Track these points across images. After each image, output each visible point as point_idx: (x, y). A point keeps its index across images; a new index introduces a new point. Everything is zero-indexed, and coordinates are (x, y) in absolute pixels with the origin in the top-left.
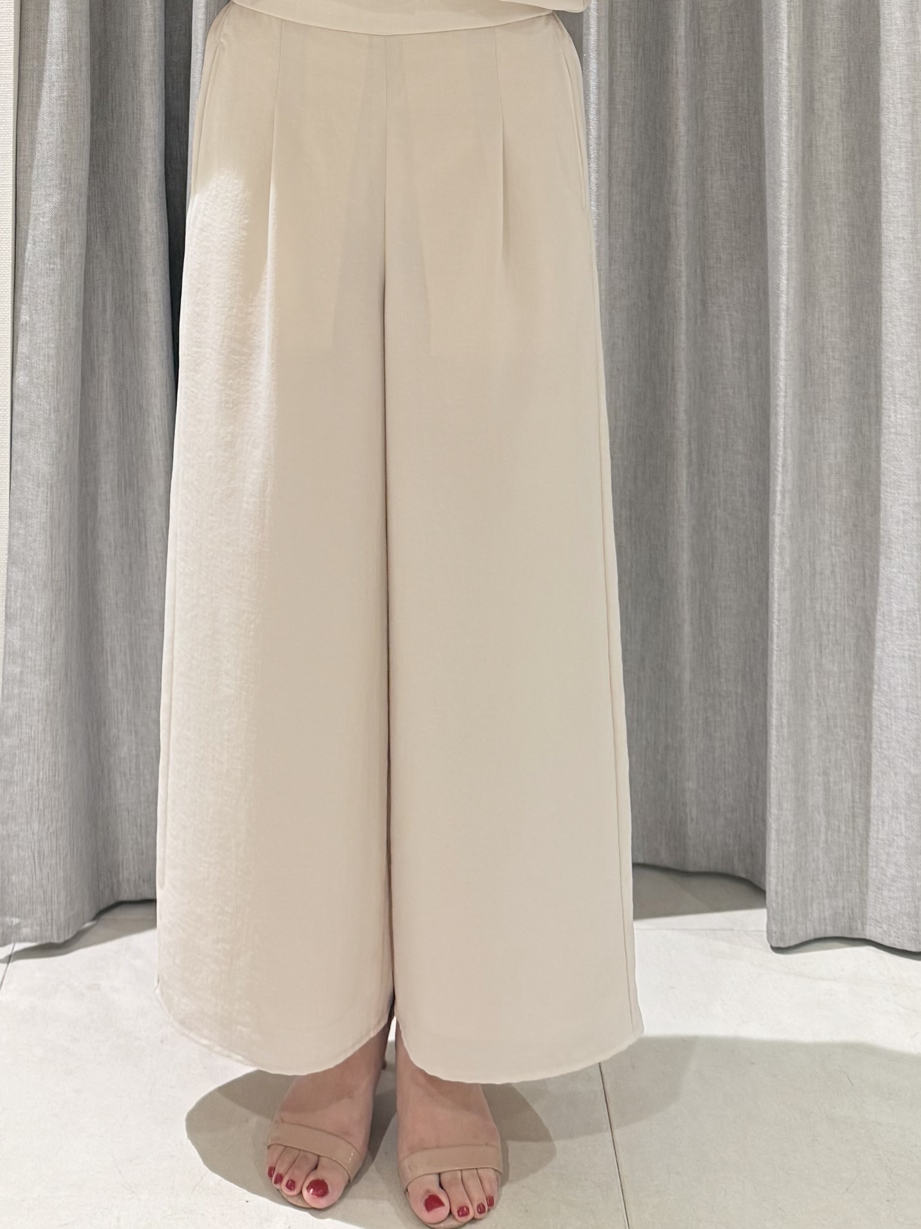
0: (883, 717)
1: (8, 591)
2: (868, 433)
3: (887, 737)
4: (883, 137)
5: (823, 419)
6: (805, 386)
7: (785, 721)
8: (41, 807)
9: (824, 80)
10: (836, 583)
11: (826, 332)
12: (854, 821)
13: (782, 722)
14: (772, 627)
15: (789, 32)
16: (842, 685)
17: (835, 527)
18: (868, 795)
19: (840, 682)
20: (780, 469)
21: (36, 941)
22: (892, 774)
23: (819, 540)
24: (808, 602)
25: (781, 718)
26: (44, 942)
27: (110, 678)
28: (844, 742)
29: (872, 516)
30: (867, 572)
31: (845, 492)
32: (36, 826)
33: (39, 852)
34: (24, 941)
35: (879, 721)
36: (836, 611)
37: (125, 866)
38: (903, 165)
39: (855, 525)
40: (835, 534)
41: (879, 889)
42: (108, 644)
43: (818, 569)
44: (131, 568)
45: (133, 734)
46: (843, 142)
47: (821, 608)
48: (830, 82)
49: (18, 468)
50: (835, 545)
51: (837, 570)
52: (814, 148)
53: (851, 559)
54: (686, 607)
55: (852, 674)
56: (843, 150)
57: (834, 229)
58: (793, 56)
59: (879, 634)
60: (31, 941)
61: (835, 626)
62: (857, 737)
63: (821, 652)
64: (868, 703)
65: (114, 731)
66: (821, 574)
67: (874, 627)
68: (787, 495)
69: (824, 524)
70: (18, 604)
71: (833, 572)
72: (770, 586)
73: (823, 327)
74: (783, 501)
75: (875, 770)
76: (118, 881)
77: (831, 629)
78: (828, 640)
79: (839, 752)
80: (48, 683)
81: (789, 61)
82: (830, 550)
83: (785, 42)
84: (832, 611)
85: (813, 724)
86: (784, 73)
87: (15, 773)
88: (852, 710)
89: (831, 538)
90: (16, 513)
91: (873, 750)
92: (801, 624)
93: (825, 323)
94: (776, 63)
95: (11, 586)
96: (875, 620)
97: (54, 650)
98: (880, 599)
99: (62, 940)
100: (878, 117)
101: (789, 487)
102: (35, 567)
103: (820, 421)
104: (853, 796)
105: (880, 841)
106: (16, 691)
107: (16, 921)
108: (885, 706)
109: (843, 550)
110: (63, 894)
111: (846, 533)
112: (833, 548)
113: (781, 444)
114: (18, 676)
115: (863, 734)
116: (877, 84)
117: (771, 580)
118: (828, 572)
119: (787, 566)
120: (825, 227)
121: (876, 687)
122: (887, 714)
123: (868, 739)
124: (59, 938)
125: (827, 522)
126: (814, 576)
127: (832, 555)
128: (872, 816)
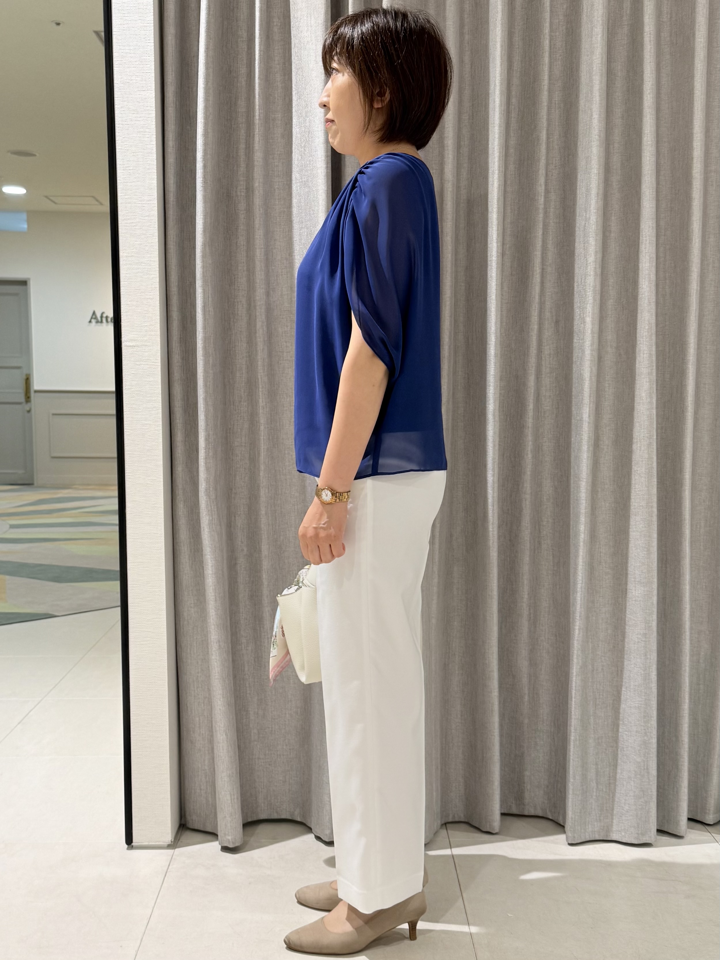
2: (621, 602)
4: (634, 457)
5: (599, 596)
6: (591, 579)
9: (605, 430)
10: (604, 675)
11: (602, 554)
16: (606, 723)
17: (604, 648)
19: (605, 721)
23: (596, 654)
24: (590, 683)
30: (619, 668)
35: (623, 738)
36: (604, 688)
40: (605, 651)
41: (621, 816)
43: (596, 668)
46: (613, 461)
47: (597, 686)
48: (607, 431)
50: (604, 656)
51: (605, 668)
52: (599, 465)
53: (612, 663)
55: (610, 717)
56: (613, 465)
57: (608, 504)
59: (623, 697)
61: (603, 695)
62: (612, 747)
63: (596, 707)
64: (618, 730)
66: (597, 670)
67: (621, 695)
69: (599, 646)
73: (601, 552)
75: (619, 761)
77: (601, 696)
78: (599, 701)
79: (604, 754)
82: (602, 659)
84: (601, 688)
85: (591, 741)
89: (603, 653)
91: (619, 753)
92: (587, 693)
93: (601, 550)
96: (621, 691)
98: (624, 680)
100: (632, 447)
103: (598, 597)
104: (609, 774)
105: (621, 794)
108: (626, 731)
115: (615, 745)
116: (632, 430)
118: (601, 669)
120: (603, 503)
121: (621, 722)
122: (626, 734)
123: (618, 747)
126: (593, 671)
127: (602, 661)
128: (618, 783)
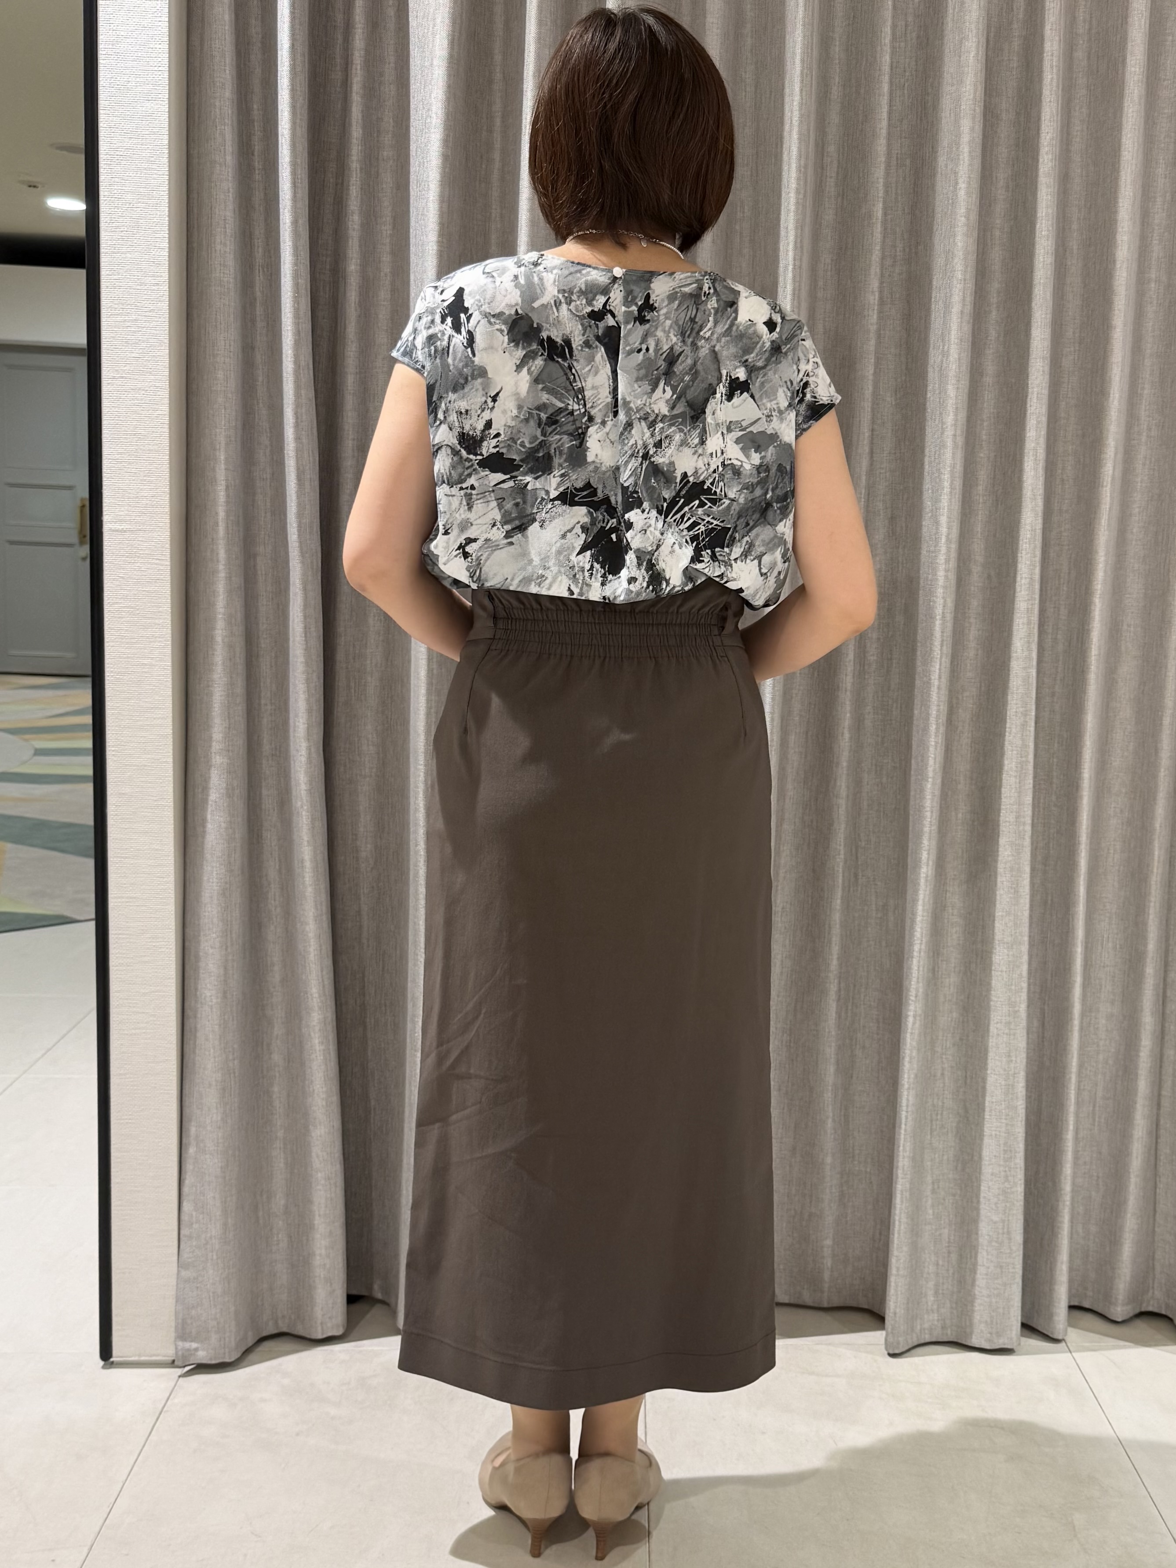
31: (957, 1016)
46: (972, 747)
51: (946, 1073)
56: (972, 753)
57: (960, 815)
61: (942, 1114)
66: (935, 1076)
71: (943, 1074)
77: (939, 1117)
82: (942, 1058)
88: (951, 1176)
89: (944, 1049)
109: (951, 1058)
111: (954, 1045)
118: (939, 1074)
125: (940, 1038)
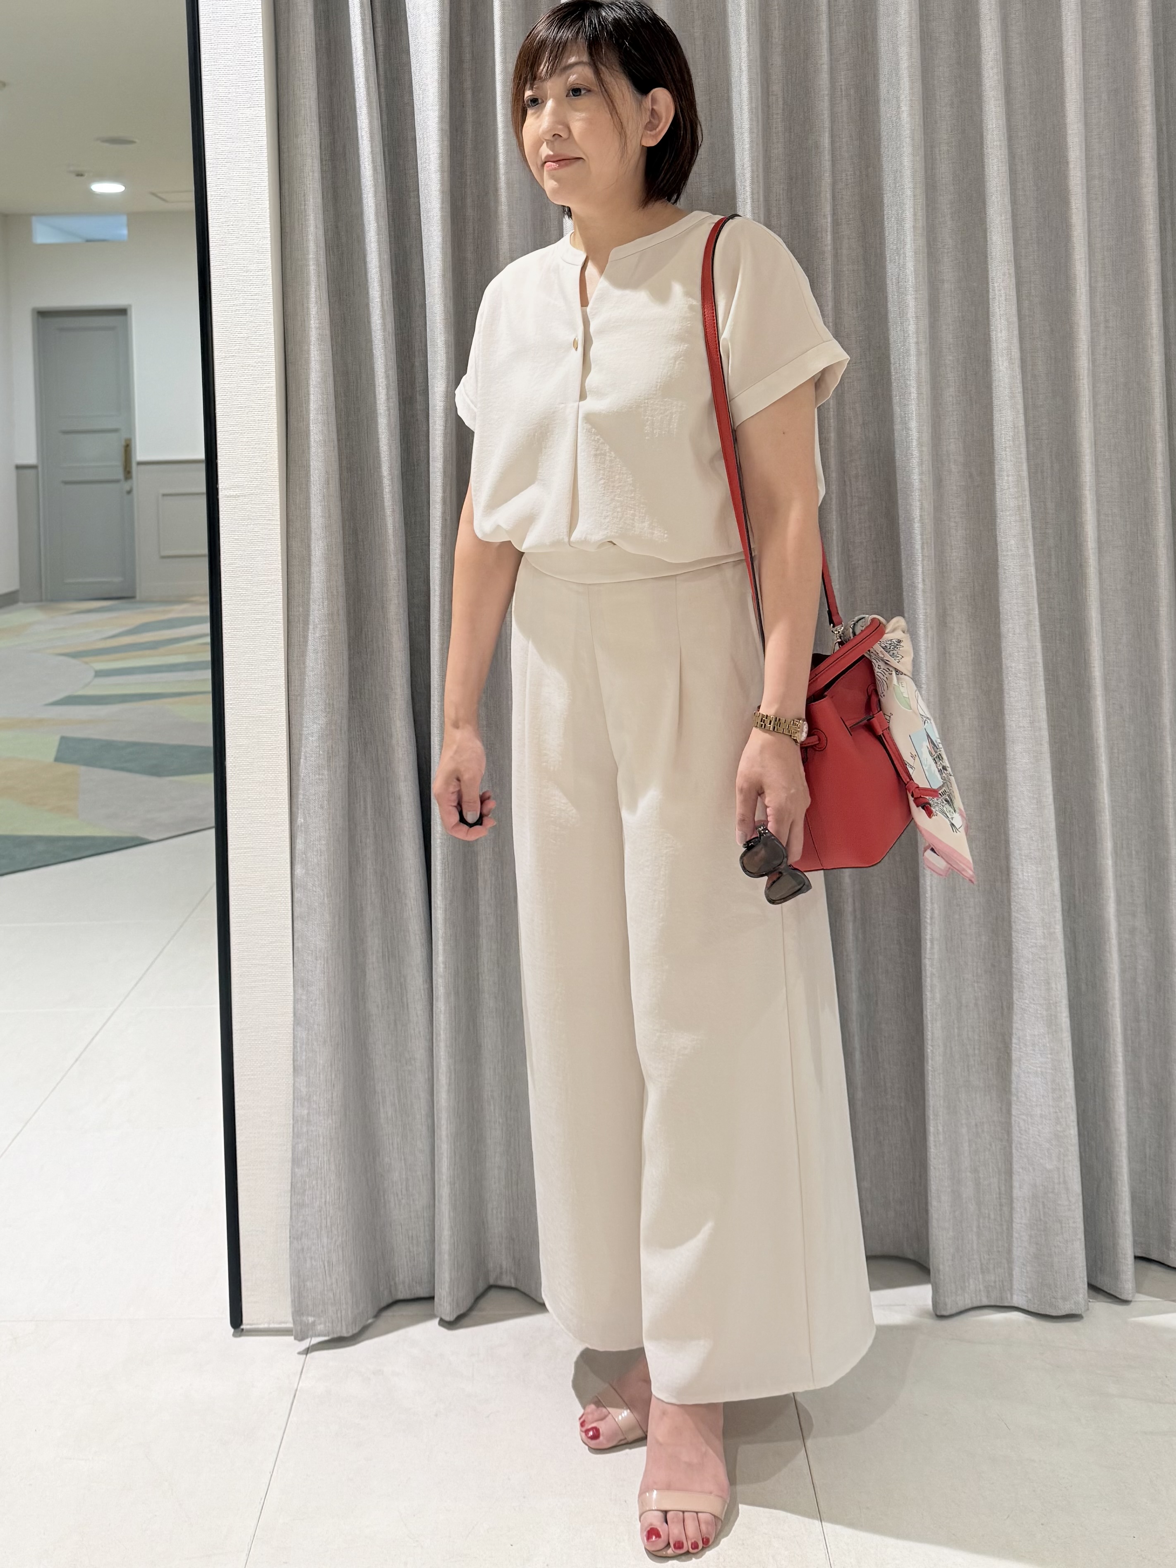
0: (1022, 1124)
1: (295, 1047)
3: (1025, 1139)
4: (1004, 644)
7: (940, 1129)
8: (329, 1224)
9: (954, 598)
10: (979, 1014)
12: (1001, 1210)
13: (938, 1130)
14: (927, 1052)
15: (923, 560)
16: (988, 1097)
17: (977, 968)
18: (1011, 1187)
19: (985, 1095)
20: (929, 921)
21: (329, 1336)
22: (1031, 1170)
23: (964, 980)
24: (956, 1030)
25: (937, 1126)
26: (335, 1336)
27: (382, 1115)
28: (991, 1145)
29: (1006, 957)
30: (1005, 1004)
31: (984, 939)
32: (325, 1240)
33: (328, 1262)
34: (319, 1336)
35: (1019, 1127)
36: (980, 1036)
37: (400, 1271)
38: (1021, 667)
39: (993, 966)
40: (977, 973)
41: (1024, 1265)
42: (378, 1088)
43: (964, 1002)
44: (396, 1024)
45: (403, 1162)
46: (971, 649)
47: (968, 1035)
48: (958, 599)
49: (298, 944)
50: (977, 982)
51: (980, 1003)
52: (947, 655)
53: (991, 993)
54: (856, 1039)
55: (994, 1089)
56: (971, 656)
57: (967, 721)
58: (927, 580)
59: (1015, 1055)
60: (325, 1336)
62: (1001, 1140)
63: (968, 1070)
64: (1009, 1112)
65: (387, 1159)
66: (967, 1006)
67: (1011, 1049)
68: (935, 942)
69: (968, 965)
70: (304, 1058)
71: (976, 1005)
72: (924, 1018)
74: (932, 948)
75: (1016, 1167)
76: (395, 1284)
77: (977, 1052)
78: (974, 1060)
79: (987, 1153)
80: (330, 1121)
81: (924, 584)
82: (973, 986)
83: (920, 568)
84: (976, 1037)
85: (964, 1130)
86: (919, 594)
87: (306, 1197)
89: (973, 976)
90: (299, 982)
91: (1014, 1151)
92: (951, 1048)
94: (913, 586)
95: (297, 1042)
96: (1011, 1043)
97: (335, 1094)
98: (1015, 1025)
99: (350, 1334)
100: (999, 627)
101: (937, 935)
102: (316, 1026)
104: (999, 1189)
106: (305, 1130)
107: (311, 1319)
108: (1023, 1114)
110: (349, 1294)
111: (986, 972)
112: (976, 985)
113: (929, 900)
114: (306, 1117)
115: (1006, 1137)
116: (997, 600)
117: (925, 1013)
118: (972, 1005)
119: (938, 1001)
120: (959, 719)
121: (1014, 1098)
122: (1024, 1120)
123: (1010, 1141)
124: (348, 1332)
125: (970, 964)
126: (961, 1008)
127: (975, 991)
128: (1015, 1205)
